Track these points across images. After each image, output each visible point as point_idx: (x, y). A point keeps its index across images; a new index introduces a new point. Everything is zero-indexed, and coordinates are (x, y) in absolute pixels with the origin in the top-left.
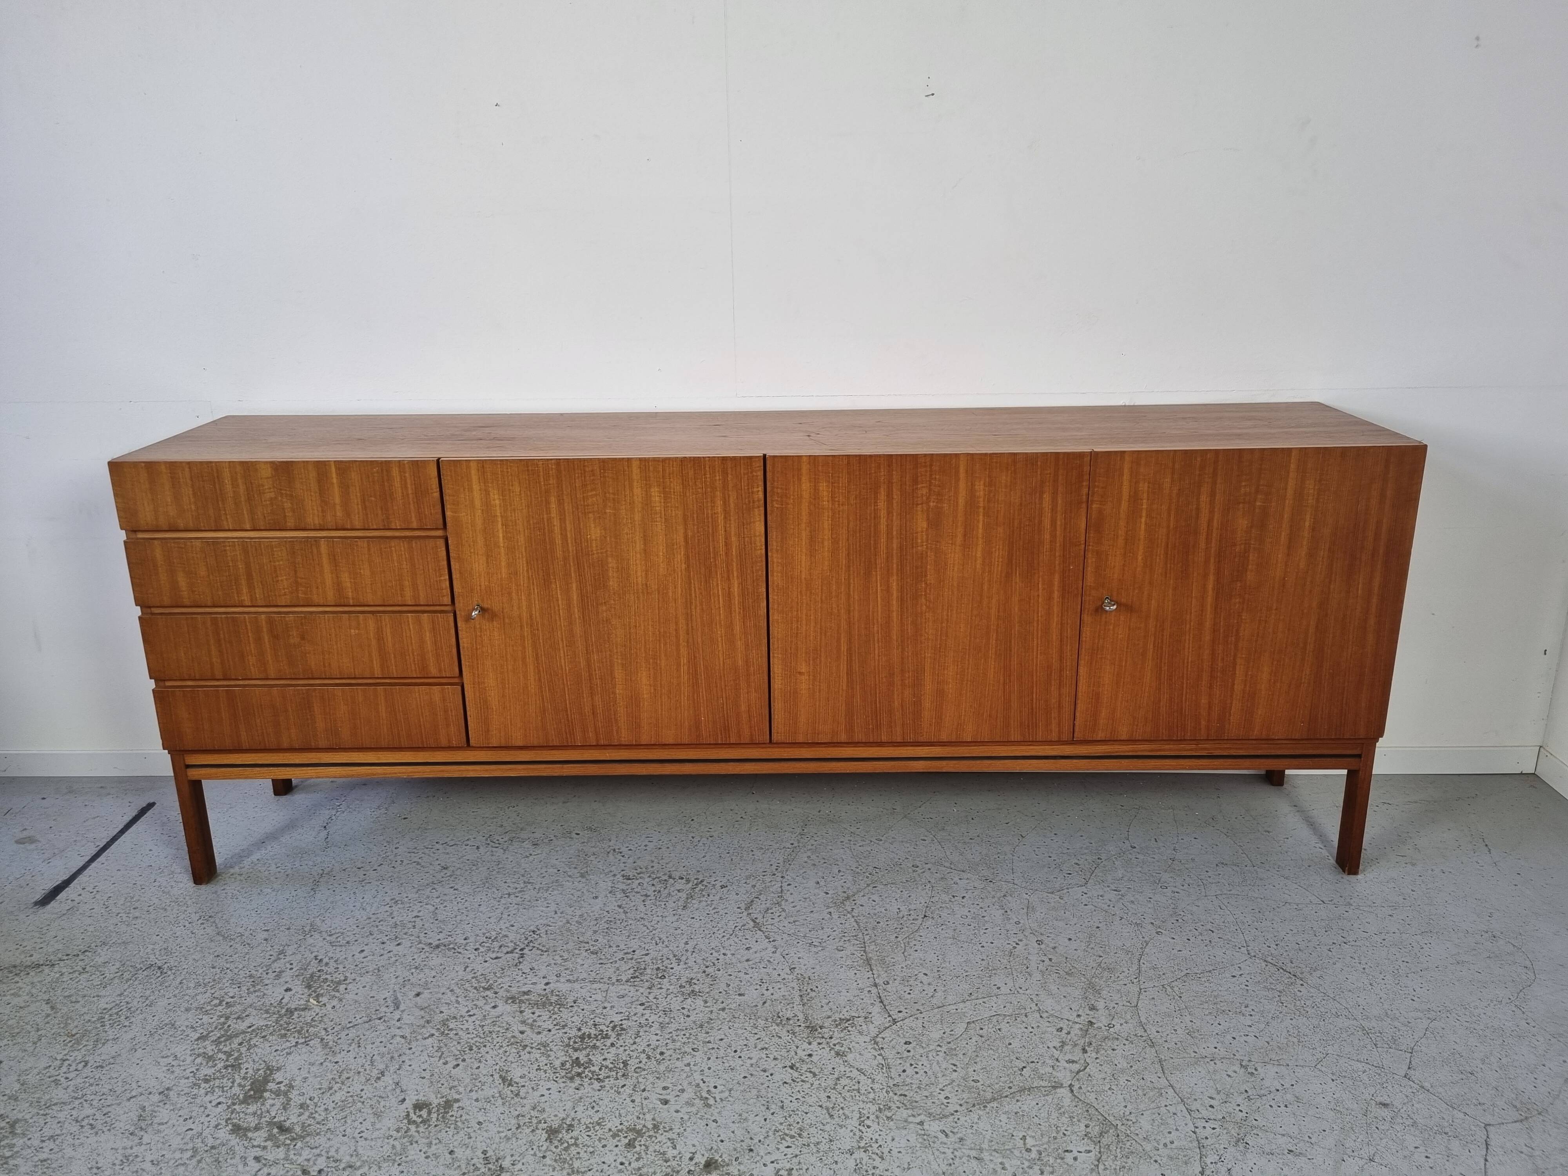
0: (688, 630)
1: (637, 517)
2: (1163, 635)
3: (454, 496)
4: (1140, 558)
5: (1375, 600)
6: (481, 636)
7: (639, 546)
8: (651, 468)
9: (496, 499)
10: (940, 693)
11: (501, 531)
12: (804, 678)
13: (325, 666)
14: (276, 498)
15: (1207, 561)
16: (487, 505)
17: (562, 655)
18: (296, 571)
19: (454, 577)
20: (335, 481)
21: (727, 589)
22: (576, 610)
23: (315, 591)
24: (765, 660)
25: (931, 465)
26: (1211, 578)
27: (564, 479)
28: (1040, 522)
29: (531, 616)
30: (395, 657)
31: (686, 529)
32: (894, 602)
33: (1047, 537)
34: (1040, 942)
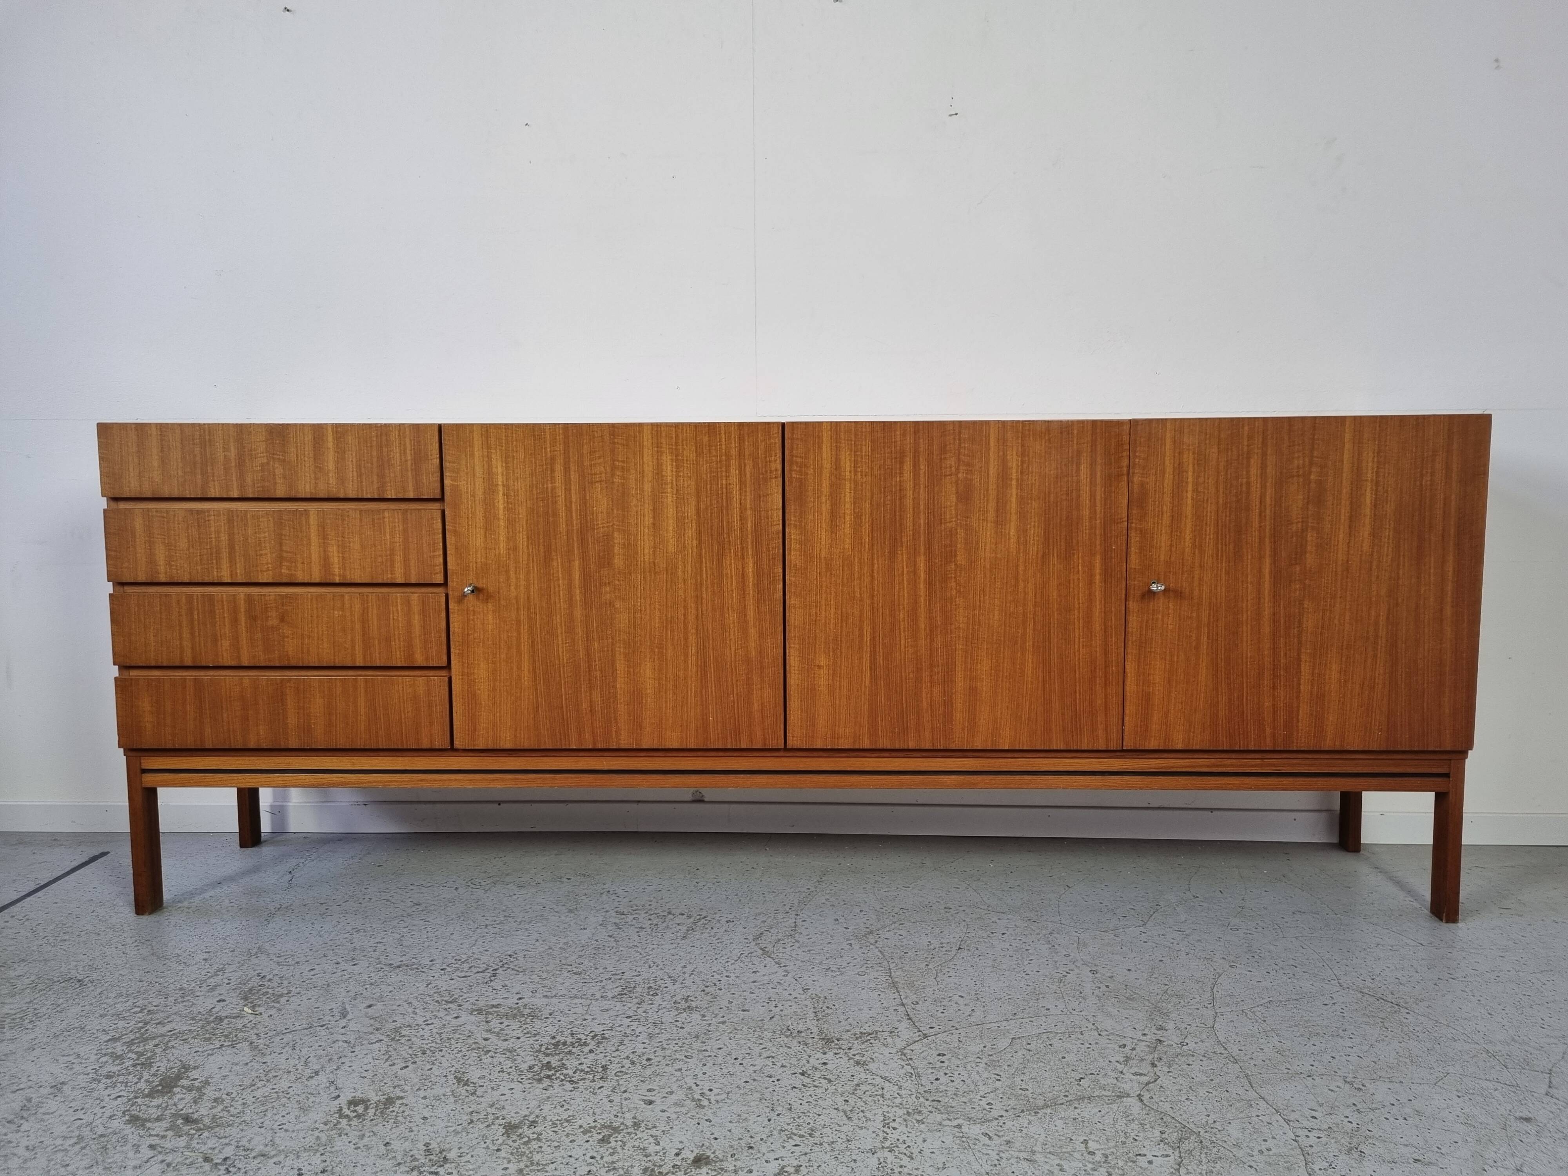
0: (697, 616)
1: (647, 487)
2: (1217, 626)
3: (454, 463)
4: (1188, 538)
5: (1449, 587)
6: (473, 620)
7: (648, 520)
8: (664, 434)
9: (499, 469)
10: (973, 692)
11: (501, 502)
12: (824, 672)
13: (303, 653)
14: (268, 463)
15: (1261, 541)
16: (489, 475)
17: (560, 643)
18: (281, 544)
19: (448, 552)
20: (330, 445)
21: (740, 568)
22: (578, 591)
23: (299, 565)
24: (781, 651)
25: (960, 433)
26: (1268, 561)
27: (571, 445)
28: (1078, 497)
29: (529, 598)
30: (380, 643)
31: (698, 502)
32: (922, 586)
33: (1086, 513)
34: (1094, 972)
